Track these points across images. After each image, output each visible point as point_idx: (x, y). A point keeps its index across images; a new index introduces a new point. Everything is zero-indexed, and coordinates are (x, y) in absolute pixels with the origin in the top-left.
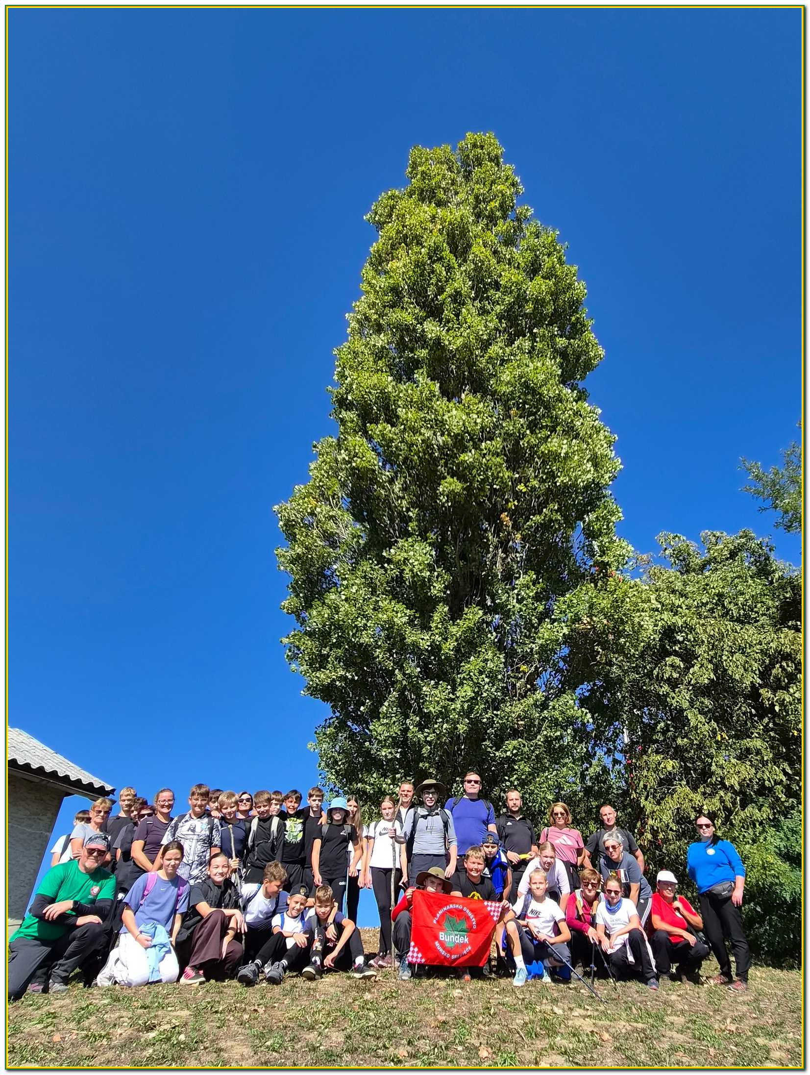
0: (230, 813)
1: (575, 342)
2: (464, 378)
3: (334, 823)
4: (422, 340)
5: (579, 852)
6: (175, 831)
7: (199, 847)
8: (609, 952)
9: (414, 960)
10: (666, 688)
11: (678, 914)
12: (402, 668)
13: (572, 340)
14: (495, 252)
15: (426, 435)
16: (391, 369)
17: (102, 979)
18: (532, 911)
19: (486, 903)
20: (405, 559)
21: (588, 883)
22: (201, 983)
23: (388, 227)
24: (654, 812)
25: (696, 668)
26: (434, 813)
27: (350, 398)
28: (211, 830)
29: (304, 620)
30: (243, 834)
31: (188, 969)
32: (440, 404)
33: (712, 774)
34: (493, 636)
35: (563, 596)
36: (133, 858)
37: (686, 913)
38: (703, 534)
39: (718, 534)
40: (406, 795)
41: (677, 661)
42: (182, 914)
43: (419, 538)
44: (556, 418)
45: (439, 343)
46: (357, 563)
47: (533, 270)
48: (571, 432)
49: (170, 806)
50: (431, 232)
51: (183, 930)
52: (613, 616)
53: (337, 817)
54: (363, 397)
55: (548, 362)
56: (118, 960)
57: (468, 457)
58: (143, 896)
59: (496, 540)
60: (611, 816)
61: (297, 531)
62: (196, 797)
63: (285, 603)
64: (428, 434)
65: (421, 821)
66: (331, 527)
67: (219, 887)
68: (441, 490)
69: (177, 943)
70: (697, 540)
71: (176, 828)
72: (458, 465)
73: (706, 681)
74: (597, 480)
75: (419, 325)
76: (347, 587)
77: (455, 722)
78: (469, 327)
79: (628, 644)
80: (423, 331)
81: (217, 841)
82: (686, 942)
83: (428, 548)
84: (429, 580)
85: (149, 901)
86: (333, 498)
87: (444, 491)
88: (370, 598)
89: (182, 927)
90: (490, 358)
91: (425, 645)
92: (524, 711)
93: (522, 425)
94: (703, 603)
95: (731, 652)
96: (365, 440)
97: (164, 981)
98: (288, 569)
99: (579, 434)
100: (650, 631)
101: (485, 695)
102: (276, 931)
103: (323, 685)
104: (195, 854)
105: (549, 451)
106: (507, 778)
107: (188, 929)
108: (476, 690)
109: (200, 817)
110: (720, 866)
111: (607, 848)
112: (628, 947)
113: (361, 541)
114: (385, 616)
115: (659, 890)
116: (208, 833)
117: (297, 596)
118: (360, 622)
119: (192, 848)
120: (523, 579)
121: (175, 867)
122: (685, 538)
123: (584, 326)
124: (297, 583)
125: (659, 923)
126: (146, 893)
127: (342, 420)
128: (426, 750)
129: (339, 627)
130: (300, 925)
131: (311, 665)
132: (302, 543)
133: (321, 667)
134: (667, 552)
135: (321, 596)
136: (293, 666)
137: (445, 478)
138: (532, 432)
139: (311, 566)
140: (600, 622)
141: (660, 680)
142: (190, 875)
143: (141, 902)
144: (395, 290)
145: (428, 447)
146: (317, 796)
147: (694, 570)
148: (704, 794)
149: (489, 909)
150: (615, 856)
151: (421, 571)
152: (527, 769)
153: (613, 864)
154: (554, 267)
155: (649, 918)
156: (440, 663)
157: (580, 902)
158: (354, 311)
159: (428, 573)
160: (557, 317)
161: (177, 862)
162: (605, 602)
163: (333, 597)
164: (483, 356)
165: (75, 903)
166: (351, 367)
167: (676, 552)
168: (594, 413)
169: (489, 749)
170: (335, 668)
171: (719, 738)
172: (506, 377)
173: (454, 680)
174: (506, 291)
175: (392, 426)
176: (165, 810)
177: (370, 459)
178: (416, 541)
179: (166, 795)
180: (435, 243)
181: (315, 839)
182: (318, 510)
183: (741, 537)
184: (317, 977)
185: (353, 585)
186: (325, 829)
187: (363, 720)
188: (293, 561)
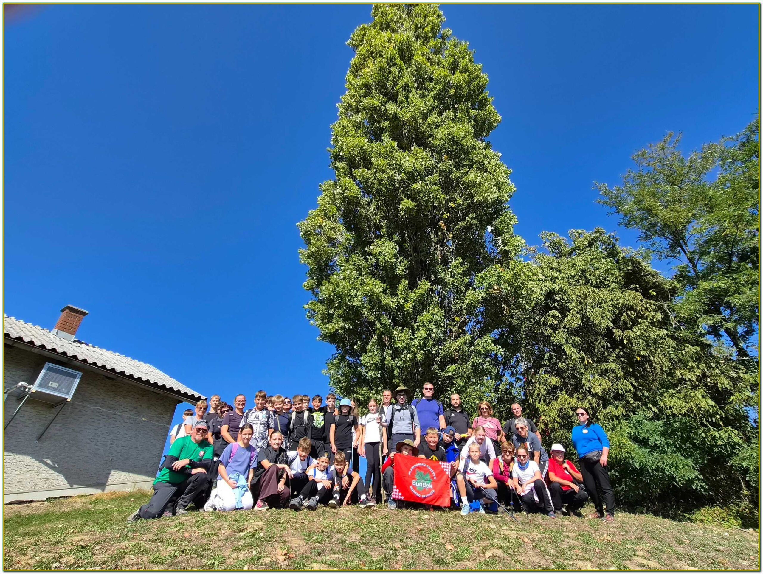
0: (279, 408)
1: (482, 112)
2: (412, 138)
3: (343, 414)
4: (385, 116)
5: (498, 432)
6: (246, 419)
7: (262, 428)
8: (522, 494)
9: (397, 497)
10: (550, 330)
11: (566, 472)
12: (379, 321)
13: (480, 111)
14: (429, 59)
15: (390, 174)
16: (366, 135)
17: (208, 506)
18: (471, 469)
19: (440, 463)
20: (380, 252)
21: (507, 451)
22: (267, 509)
23: (361, 48)
24: (545, 410)
25: (569, 317)
26: (404, 408)
27: (341, 154)
28: (268, 418)
29: (317, 294)
30: (287, 421)
31: (259, 501)
32: (398, 154)
33: (582, 386)
34: (437, 299)
35: (480, 272)
36: (222, 436)
37: (572, 471)
38: (570, 231)
39: (580, 231)
40: (387, 398)
41: (557, 313)
42: (254, 468)
43: (388, 239)
44: (472, 160)
45: (396, 117)
46: (349, 256)
47: (453, 68)
48: (482, 168)
49: (243, 404)
50: (388, 48)
51: (255, 477)
52: (513, 284)
53: (345, 410)
54: (350, 153)
55: (466, 125)
56: (216, 495)
57: (417, 186)
58: (230, 457)
59: (436, 239)
60: (519, 410)
61: (311, 238)
62: (258, 398)
63: (305, 283)
64: (391, 173)
65: (397, 413)
66: (333, 235)
67: (276, 451)
68: (401, 207)
69: (251, 485)
70: (566, 235)
71: (247, 417)
72: (411, 191)
73: (576, 326)
74: (500, 198)
75: (382, 107)
76: (344, 270)
77: (415, 353)
78: (415, 105)
79: (524, 302)
80: (386, 110)
81: (272, 425)
82: (572, 490)
83: (394, 245)
84: (395, 264)
85: (234, 460)
86: (333, 218)
87: (402, 208)
88: (358, 278)
89: (254, 475)
90: (429, 124)
91: (393, 305)
92: (458, 346)
93: (451, 165)
94: (572, 276)
95: (592, 307)
96: (351, 180)
97: (245, 508)
98: (307, 262)
99: (487, 169)
100: (538, 294)
101: (433, 335)
102: (310, 479)
103: (330, 333)
104: (259, 432)
105: (469, 180)
106: (449, 389)
107: (257, 476)
108: (428, 333)
109: (261, 410)
110: (591, 441)
111: (518, 429)
112: (534, 491)
113: (351, 242)
114: (368, 288)
115: (553, 457)
116: (266, 420)
117: (312, 278)
118: (353, 293)
119: (258, 429)
120: (455, 263)
121: (249, 440)
122: (558, 235)
123: (487, 101)
124: (312, 271)
125: (553, 477)
126: (232, 455)
127: (337, 168)
128: (396, 372)
129: (339, 296)
130: (326, 476)
131: (322, 321)
132: (315, 245)
133: (329, 322)
134: (547, 244)
135: (327, 278)
136: (312, 322)
137: (403, 200)
138: (457, 169)
139: (320, 260)
140: (506, 288)
141: (545, 325)
142: (257, 445)
143: (229, 461)
144: (367, 86)
145: (391, 181)
146: (332, 399)
147: (565, 255)
148: (578, 398)
149: (442, 467)
150: (523, 434)
151: (390, 259)
152: (461, 383)
153: (522, 439)
154: (467, 65)
155: (547, 474)
156: (404, 317)
157: (502, 463)
158: (341, 102)
159: (395, 260)
160: (469, 97)
161: (250, 436)
162: (508, 275)
163: (335, 277)
164: (424, 123)
165: (191, 460)
166: (341, 135)
167: (552, 244)
168: (496, 156)
169: (437, 371)
170: (337, 321)
171: (586, 362)
172: (439, 135)
173: (413, 328)
174: (438, 82)
175: (368, 170)
176: (240, 407)
177: (355, 190)
178: (386, 240)
179: (241, 398)
180: (391, 55)
181: (331, 424)
182: (324, 224)
183: (596, 232)
184: (337, 506)
185: (347, 269)
186: (337, 418)
187: (356, 354)
188: (309, 257)
